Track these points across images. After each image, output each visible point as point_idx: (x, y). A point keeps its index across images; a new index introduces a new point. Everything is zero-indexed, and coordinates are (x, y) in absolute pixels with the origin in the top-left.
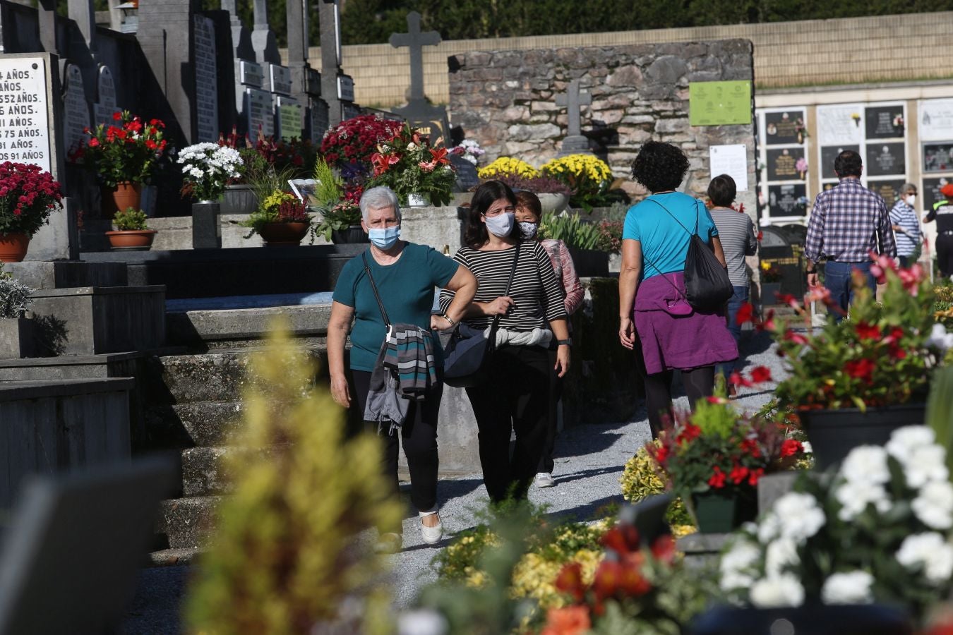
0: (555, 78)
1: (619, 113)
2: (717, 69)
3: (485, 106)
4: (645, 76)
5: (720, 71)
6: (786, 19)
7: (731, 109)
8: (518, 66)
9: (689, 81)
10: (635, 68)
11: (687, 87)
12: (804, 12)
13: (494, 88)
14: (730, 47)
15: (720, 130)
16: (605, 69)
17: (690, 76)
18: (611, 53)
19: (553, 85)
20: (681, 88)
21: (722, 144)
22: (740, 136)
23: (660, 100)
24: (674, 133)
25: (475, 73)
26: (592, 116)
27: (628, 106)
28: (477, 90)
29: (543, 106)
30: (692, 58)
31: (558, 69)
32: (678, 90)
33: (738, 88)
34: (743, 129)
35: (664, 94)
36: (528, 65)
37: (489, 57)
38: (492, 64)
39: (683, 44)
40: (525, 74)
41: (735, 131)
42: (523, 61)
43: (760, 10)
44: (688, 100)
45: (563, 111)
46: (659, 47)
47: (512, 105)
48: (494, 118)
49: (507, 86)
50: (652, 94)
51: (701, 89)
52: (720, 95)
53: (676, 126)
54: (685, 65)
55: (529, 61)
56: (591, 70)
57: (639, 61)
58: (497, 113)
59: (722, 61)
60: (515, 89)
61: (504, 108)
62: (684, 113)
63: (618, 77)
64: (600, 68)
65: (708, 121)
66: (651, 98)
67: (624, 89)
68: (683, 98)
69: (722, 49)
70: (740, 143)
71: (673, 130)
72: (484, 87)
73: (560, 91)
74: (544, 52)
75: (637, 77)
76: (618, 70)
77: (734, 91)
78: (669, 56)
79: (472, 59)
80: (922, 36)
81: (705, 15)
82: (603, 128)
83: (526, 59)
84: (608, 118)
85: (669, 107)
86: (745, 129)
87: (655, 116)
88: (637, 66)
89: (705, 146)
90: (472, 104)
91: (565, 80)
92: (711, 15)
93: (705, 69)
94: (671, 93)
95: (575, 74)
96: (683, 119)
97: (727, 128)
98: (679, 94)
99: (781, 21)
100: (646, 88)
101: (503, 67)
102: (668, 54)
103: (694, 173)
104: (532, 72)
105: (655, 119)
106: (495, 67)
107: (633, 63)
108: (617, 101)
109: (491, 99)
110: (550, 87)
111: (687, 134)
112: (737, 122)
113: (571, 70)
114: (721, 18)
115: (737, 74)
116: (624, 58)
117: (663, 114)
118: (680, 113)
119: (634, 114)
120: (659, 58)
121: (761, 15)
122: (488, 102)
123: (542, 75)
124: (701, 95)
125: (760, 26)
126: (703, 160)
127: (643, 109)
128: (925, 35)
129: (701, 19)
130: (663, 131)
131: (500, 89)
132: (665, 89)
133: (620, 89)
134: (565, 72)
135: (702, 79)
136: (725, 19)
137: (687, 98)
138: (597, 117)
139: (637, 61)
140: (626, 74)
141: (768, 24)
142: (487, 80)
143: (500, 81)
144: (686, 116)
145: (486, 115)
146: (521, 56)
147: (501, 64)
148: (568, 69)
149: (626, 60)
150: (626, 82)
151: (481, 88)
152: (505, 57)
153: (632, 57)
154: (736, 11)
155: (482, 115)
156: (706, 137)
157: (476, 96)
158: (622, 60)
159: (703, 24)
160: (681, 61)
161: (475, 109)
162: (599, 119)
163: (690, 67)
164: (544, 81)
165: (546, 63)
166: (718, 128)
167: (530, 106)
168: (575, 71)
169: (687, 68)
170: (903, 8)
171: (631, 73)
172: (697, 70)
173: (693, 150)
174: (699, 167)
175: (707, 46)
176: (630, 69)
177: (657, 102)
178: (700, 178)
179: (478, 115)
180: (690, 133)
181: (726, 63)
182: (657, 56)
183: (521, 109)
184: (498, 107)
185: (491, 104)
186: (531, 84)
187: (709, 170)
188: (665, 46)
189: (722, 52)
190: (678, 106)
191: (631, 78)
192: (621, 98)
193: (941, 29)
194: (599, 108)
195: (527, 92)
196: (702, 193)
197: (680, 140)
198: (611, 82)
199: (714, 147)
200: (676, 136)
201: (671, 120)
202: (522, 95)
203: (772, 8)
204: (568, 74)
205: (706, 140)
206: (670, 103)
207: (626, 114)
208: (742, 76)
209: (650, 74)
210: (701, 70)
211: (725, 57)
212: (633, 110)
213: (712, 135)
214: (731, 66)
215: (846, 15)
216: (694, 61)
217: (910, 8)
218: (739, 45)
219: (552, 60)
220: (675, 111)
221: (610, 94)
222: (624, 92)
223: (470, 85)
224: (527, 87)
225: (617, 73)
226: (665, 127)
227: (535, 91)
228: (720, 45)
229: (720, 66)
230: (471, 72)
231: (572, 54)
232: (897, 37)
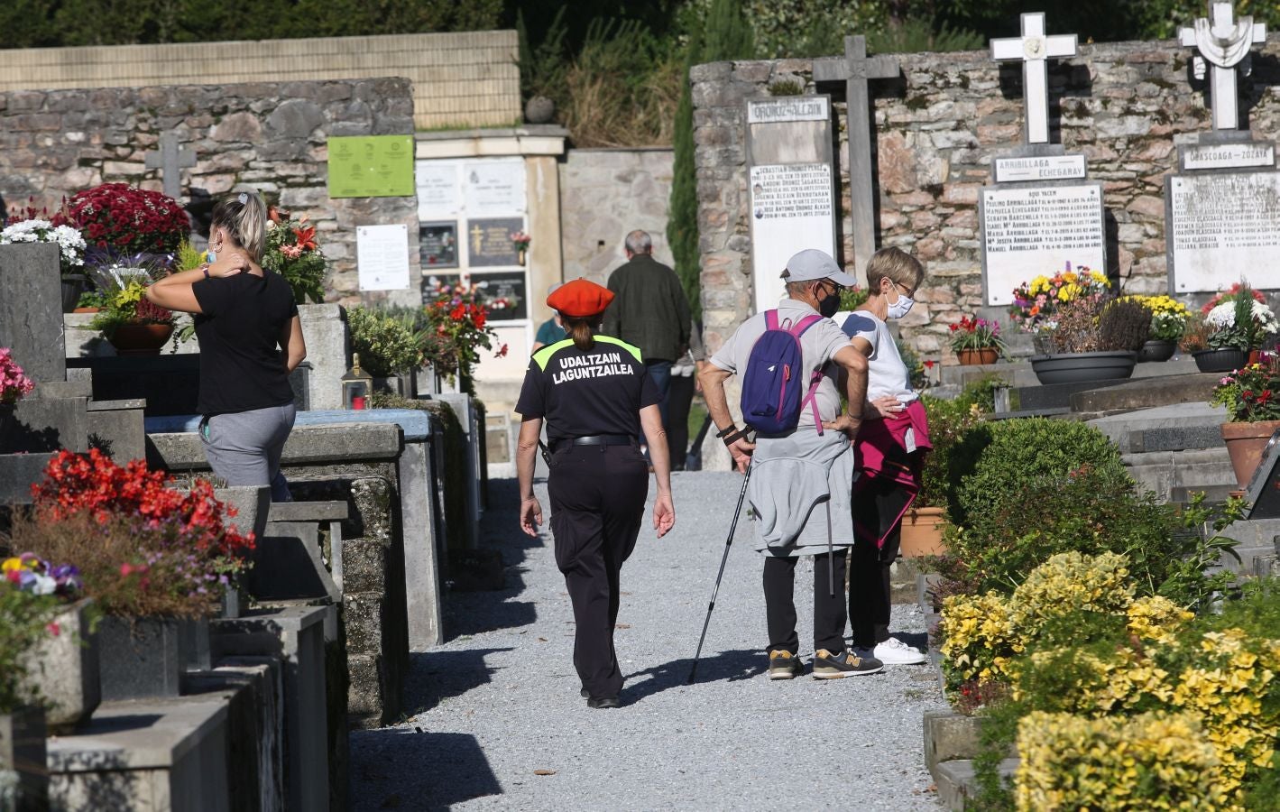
0: (137, 129)
1: (229, 179)
2: (366, 119)
3: (36, 167)
4: (264, 127)
5: (370, 122)
6: (201, 39)
7: (386, 174)
8: (83, 112)
9: (327, 136)
10: (250, 116)
11: (324, 144)
12: (227, 28)
13: (49, 142)
14: (384, 88)
15: (370, 205)
16: (208, 117)
17: (329, 128)
18: (216, 95)
19: (134, 139)
20: (316, 144)
21: (373, 223)
22: (399, 213)
23: (286, 161)
24: (306, 208)
25: (21, 120)
26: (190, 183)
27: (241, 170)
28: (23, 144)
29: (120, 168)
30: (331, 103)
31: (142, 115)
32: (310, 147)
33: (395, 146)
34: (402, 202)
35: (292, 154)
36: (98, 110)
37: (42, 97)
38: (46, 108)
39: (318, 83)
40: (93, 122)
41: (392, 206)
42: (89, 103)
43: (162, 24)
44: (326, 162)
45: (150, 176)
46: (284, 88)
47: (76, 166)
48: (50, 184)
49: (67, 139)
50: (274, 153)
51: (344, 147)
52: (371, 154)
53: (309, 198)
54: (321, 113)
55: (100, 105)
56: (187, 118)
57: (256, 106)
58: (53, 178)
59: (373, 107)
60: (79, 143)
61: (64, 170)
62: (320, 179)
63: (227, 128)
64: (200, 115)
65: (354, 191)
66: (274, 158)
67: (235, 145)
68: (318, 159)
69: (373, 90)
70: (398, 222)
71: (305, 203)
72: (34, 140)
73: (144, 148)
74: (121, 91)
75: (253, 129)
76: (226, 118)
77: (390, 150)
78: (299, 100)
79: (16, 101)
80: (398, 67)
81: (80, 30)
82: (205, 199)
83: (95, 101)
84: (212, 186)
85: (299, 171)
86: (405, 203)
87: (279, 183)
88: (254, 113)
89: (351, 226)
90: (17, 165)
91: (151, 131)
92: (88, 30)
93: (349, 119)
94: (302, 151)
95: (165, 123)
96: (318, 189)
97: (381, 201)
98: (312, 153)
99: (193, 41)
100: (266, 145)
101: (62, 113)
102: (296, 97)
103: (335, 264)
104: (103, 120)
105: (280, 188)
106: (51, 113)
107: (247, 109)
108: (225, 163)
109: (44, 158)
110: (130, 140)
111: (325, 209)
112: (394, 194)
113: (160, 118)
114: (103, 35)
115: (394, 127)
116: (234, 101)
117: (290, 180)
118: (314, 180)
119: (249, 181)
120: (284, 103)
121: (163, 32)
122: (40, 162)
123: (118, 124)
124: (344, 155)
125: (163, 48)
126: (348, 245)
127: (262, 174)
128: (404, 67)
129: (74, 35)
130: (291, 204)
131: (58, 144)
132: (292, 145)
133: (230, 146)
134: (152, 121)
135: (345, 133)
136: (109, 36)
137: (324, 159)
138: (197, 183)
139: (253, 106)
140: (238, 125)
141: (175, 46)
142: (39, 131)
143: (58, 131)
144: (322, 184)
145: (38, 180)
146: (88, 96)
147: (58, 107)
148: (156, 116)
149: (237, 104)
150: (238, 135)
151: (30, 142)
152: (65, 97)
153: (246, 100)
154: (126, 24)
155: (32, 180)
156: (351, 214)
157: (23, 153)
158: (232, 104)
159: (76, 43)
160: (315, 107)
161: (22, 171)
162: (200, 187)
163: (329, 115)
164: (120, 133)
165: (124, 107)
166: (368, 201)
167: (101, 168)
168: (166, 120)
169: (324, 117)
170: (372, 26)
171: (245, 123)
172: (337, 120)
173: (334, 231)
174: (341, 256)
175: (352, 86)
176: (244, 117)
177: (282, 163)
178: (343, 272)
179: (26, 180)
180: (327, 207)
181: (378, 111)
182: (281, 100)
183: (89, 171)
184: (55, 169)
185: (45, 165)
186: (102, 137)
187: (355, 260)
188: (292, 85)
189: (373, 96)
190: (312, 169)
191: (246, 131)
192: (230, 157)
193: (426, 58)
194: (200, 171)
195: (96, 149)
196: (346, 292)
197: (315, 218)
198: (217, 135)
199: (363, 228)
200: (309, 211)
201: (302, 189)
202: (89, 153)
203: (179, 22)
204: (156, 123)
205: (351, 218)
206: (300, 165)
207: (238, 181)
208: (401, 128)
209: (272, 124)
210: (343, 120)
211: (377, 102)
212: (248, 175)
213: (360, 210)
214: (385, 115)
215: (288, 34)
216: (333, 107)
217: (380, 27)
218: (396, 86)
219: (131, 104)
220: (308, 177)
221: (215, 153)
222: (236, 150)
223: (14, 137)
224: (96, 141)
225: (225, 123)
226: (293, 199)
227: (108, 146)
228: (371, 86)
229: (370, 115)
230: (15, 119)
231: (161, 95)
232: (364, 69)
